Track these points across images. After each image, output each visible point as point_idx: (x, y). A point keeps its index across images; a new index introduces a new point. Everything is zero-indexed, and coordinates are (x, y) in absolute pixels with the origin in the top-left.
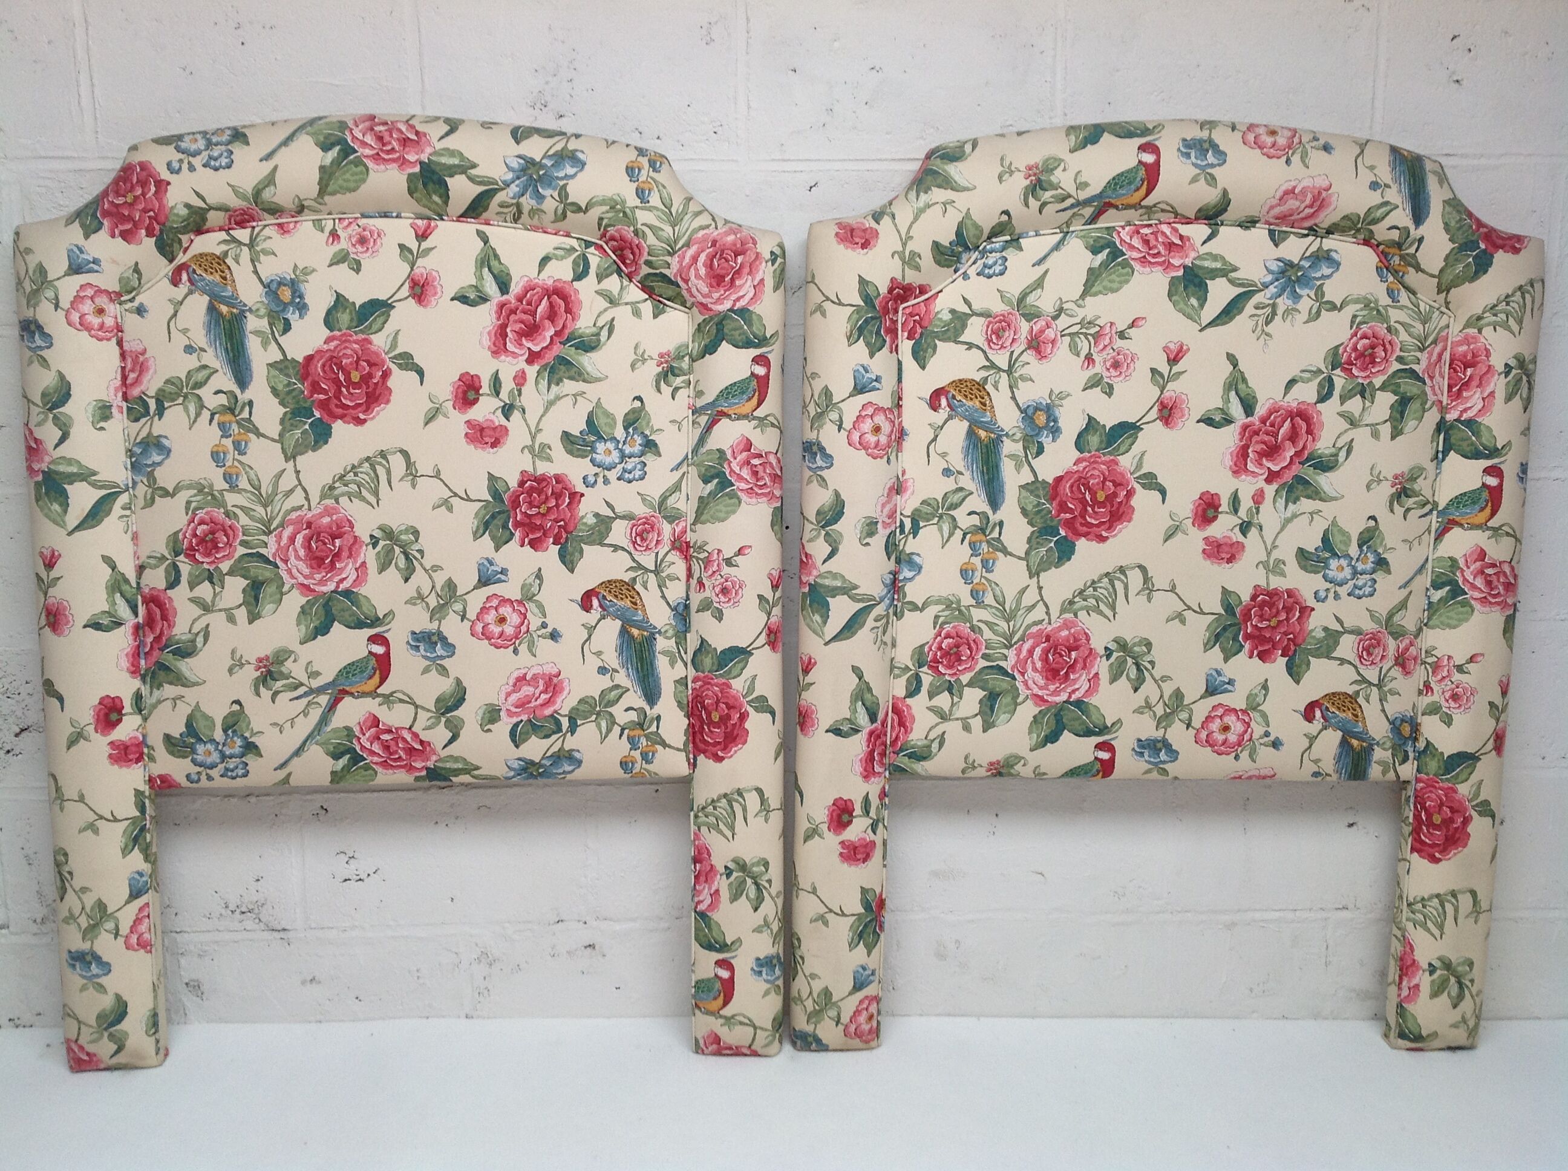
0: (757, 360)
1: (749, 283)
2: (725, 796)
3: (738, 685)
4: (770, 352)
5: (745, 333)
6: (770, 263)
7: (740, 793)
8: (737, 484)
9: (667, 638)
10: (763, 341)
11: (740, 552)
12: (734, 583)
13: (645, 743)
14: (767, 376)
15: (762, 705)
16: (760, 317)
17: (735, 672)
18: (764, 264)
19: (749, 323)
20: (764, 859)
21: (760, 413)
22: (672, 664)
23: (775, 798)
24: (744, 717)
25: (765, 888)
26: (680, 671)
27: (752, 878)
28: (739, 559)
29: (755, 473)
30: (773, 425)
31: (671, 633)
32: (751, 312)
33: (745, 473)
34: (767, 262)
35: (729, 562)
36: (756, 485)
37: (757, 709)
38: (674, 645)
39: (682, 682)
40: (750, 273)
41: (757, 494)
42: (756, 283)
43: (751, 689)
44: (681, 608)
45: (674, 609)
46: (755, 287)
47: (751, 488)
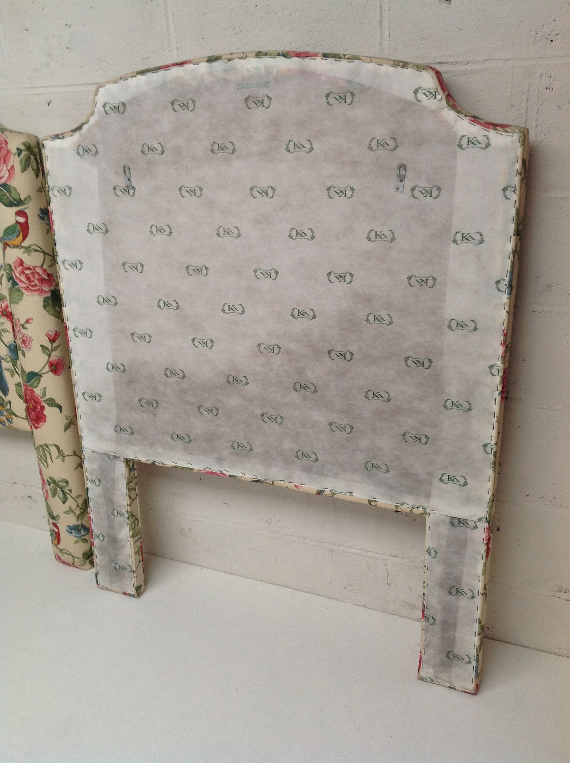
0: (18, 213)
1: (5, 168)
2: (41, 446)
3: (38, 391)
4: (26, 208)
5: (8, 198)
6: (17, 156)
7: (47, 446)
8: (20, 284)
9: (7, 362)
10: (20, 202)
11: (27, 321)
12: (27, 337)
13: (6, 414)
14: (27, 223)
15: (52, 403)
16: (15, 189)
17: (35, 385)
18: (12, 156)
19: (9, 192)
20: (64, 479)
21: (26, 244)
22: (12, 375)
23: (67, 450)
24: (43, 408)
25: (68, 493)
26: (18, 379)
27: (60, 488)
28: (27, 325)
29: (28, 278)
30: (36, 250)
31: (9, 359)
32: (9, 186)
33: (23, 278)
34: (14, 155)
35: (23, 326)
36: (30, 285)
37: (48, 405)
38: (12, 366)
39: (18, 385)
40: (5, 162)
41: (31, 290)
42: (9, 168)
43: (44, 394)
44: (13, 347)
45: (9, 347)
46: (8, 171)
47: (28, 287)
